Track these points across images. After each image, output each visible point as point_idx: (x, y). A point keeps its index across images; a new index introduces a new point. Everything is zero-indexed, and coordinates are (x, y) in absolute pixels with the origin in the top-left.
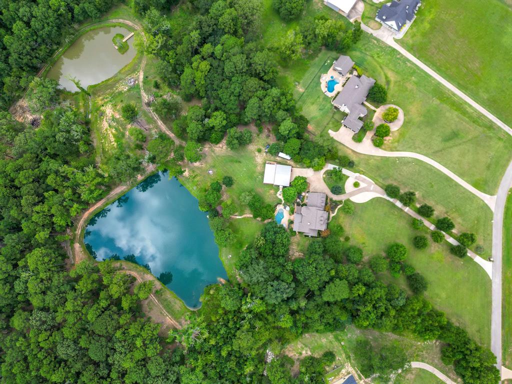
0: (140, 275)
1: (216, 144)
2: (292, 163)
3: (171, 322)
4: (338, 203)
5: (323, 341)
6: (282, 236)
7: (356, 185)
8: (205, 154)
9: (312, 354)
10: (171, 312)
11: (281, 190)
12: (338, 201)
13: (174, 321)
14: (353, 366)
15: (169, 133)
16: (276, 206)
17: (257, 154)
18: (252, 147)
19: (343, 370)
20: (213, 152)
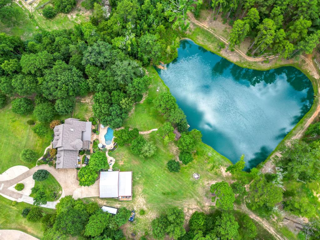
0: (244, 59)
1: (196, 212)
2: (100, 202)
3: (202, 24)
4: (43, 162)
5: (57, 28)
6: (101, 112)
7: (21, 187)
8: (207, 197)
9: (66, 16)
10: (205, 33)
11: (111, 167)
12: (43, 164)
13: (200, 25)
14: (26, 10)
15: (258, 219)
16: (114, 148)
17: (145, 208)
18: (152, 215)
19: (36, 6)
20: (198, 202)
